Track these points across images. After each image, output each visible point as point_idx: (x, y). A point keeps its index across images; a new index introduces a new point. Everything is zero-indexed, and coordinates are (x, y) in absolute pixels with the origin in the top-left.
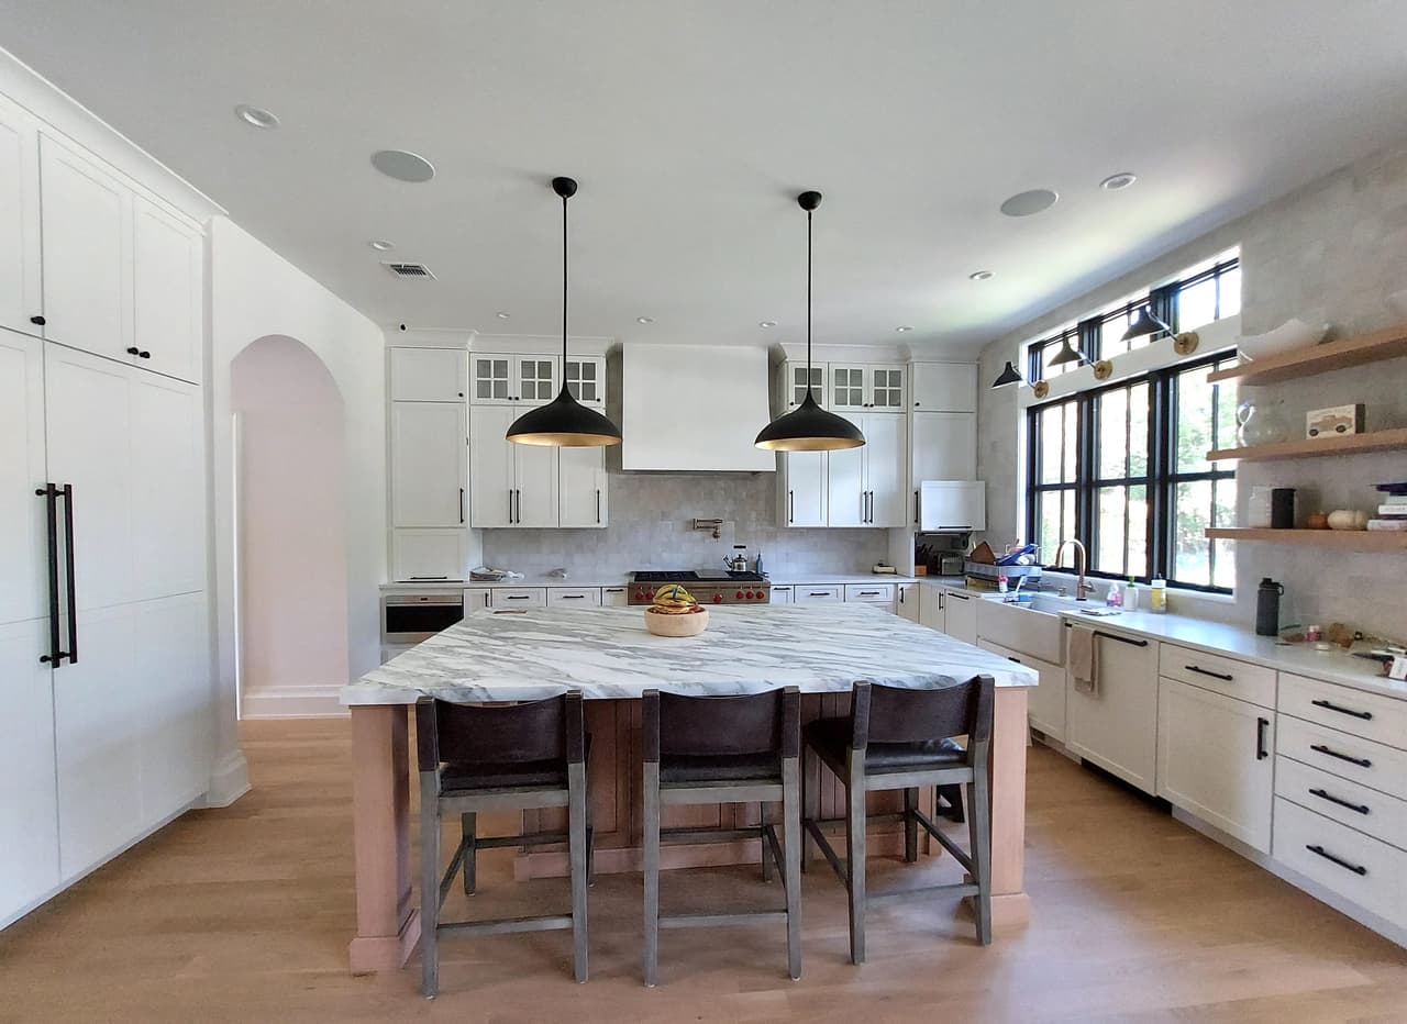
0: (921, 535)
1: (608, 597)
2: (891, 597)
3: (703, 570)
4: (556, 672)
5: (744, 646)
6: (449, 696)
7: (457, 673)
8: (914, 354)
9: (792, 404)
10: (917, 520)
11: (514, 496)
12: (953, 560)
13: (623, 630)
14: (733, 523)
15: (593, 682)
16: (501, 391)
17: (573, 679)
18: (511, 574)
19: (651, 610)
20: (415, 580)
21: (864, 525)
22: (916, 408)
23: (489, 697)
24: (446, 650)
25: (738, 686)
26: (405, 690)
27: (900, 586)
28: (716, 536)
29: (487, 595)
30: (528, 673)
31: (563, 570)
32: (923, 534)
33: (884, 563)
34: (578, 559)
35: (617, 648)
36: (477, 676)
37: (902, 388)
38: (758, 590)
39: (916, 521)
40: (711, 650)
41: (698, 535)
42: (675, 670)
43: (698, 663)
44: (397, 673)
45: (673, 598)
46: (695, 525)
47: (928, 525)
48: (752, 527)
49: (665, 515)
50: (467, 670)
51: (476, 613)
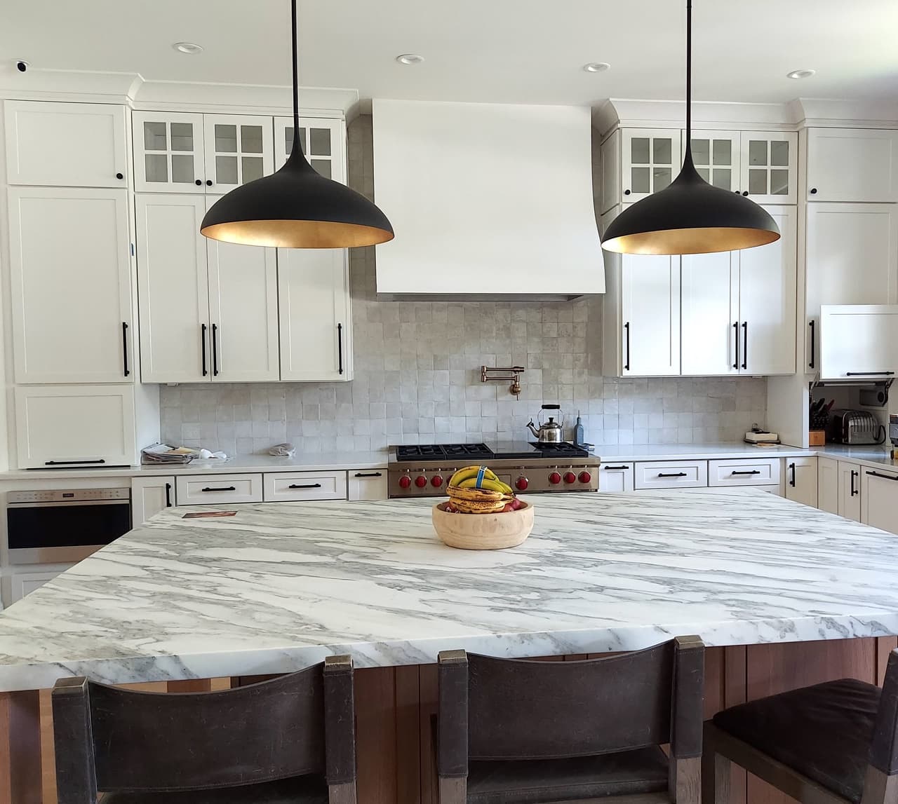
0: (818, 386)
1: (357, 486)
2: (776, 478)
3: (497, 442)
4: (298, 620)
5: (597, 563)
6: (112, 675)
7: (125, 629)
8: (810, 115)
9: (628, 192)
10: (814, 362)
11: (208, 334)
12: (862, 422)
13: (396, 540)
14: (540, 371)
15: (366, 638)
16: (183, 171)
17: (332, 634)
18: (207, 454)
19: (443, 507)
20: (52, 465)
21: (734, 372)
22: (811, 197)
23: (185, 670)
24: (105, 584)
25: (610, 637)
26: (32, 664)
27: (790, 462)
28: (514, 391)
29: (168, 486)
30: (252, 625)
31: (286, 446)
32: (822, 384)
33: (762, 428)
34: (309, 428)
35: (393, 572)
36: (163, 633)
37: (791, 168)
38: (582, 470)
39: (812, 365)
40: (549, 571)
41: (487, 390)
42: (500, 610)
43: (534, 596)
44: (18, 632)
45: (478, 488)
46: (484, 375)
47: (831, 370)
48: (566, 376)
49: (438, 363)
50: (144, 622)
51: (154, 518)
